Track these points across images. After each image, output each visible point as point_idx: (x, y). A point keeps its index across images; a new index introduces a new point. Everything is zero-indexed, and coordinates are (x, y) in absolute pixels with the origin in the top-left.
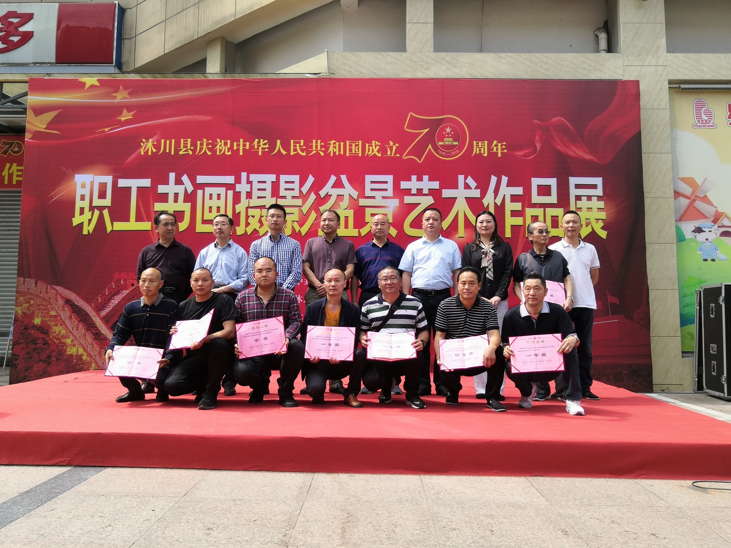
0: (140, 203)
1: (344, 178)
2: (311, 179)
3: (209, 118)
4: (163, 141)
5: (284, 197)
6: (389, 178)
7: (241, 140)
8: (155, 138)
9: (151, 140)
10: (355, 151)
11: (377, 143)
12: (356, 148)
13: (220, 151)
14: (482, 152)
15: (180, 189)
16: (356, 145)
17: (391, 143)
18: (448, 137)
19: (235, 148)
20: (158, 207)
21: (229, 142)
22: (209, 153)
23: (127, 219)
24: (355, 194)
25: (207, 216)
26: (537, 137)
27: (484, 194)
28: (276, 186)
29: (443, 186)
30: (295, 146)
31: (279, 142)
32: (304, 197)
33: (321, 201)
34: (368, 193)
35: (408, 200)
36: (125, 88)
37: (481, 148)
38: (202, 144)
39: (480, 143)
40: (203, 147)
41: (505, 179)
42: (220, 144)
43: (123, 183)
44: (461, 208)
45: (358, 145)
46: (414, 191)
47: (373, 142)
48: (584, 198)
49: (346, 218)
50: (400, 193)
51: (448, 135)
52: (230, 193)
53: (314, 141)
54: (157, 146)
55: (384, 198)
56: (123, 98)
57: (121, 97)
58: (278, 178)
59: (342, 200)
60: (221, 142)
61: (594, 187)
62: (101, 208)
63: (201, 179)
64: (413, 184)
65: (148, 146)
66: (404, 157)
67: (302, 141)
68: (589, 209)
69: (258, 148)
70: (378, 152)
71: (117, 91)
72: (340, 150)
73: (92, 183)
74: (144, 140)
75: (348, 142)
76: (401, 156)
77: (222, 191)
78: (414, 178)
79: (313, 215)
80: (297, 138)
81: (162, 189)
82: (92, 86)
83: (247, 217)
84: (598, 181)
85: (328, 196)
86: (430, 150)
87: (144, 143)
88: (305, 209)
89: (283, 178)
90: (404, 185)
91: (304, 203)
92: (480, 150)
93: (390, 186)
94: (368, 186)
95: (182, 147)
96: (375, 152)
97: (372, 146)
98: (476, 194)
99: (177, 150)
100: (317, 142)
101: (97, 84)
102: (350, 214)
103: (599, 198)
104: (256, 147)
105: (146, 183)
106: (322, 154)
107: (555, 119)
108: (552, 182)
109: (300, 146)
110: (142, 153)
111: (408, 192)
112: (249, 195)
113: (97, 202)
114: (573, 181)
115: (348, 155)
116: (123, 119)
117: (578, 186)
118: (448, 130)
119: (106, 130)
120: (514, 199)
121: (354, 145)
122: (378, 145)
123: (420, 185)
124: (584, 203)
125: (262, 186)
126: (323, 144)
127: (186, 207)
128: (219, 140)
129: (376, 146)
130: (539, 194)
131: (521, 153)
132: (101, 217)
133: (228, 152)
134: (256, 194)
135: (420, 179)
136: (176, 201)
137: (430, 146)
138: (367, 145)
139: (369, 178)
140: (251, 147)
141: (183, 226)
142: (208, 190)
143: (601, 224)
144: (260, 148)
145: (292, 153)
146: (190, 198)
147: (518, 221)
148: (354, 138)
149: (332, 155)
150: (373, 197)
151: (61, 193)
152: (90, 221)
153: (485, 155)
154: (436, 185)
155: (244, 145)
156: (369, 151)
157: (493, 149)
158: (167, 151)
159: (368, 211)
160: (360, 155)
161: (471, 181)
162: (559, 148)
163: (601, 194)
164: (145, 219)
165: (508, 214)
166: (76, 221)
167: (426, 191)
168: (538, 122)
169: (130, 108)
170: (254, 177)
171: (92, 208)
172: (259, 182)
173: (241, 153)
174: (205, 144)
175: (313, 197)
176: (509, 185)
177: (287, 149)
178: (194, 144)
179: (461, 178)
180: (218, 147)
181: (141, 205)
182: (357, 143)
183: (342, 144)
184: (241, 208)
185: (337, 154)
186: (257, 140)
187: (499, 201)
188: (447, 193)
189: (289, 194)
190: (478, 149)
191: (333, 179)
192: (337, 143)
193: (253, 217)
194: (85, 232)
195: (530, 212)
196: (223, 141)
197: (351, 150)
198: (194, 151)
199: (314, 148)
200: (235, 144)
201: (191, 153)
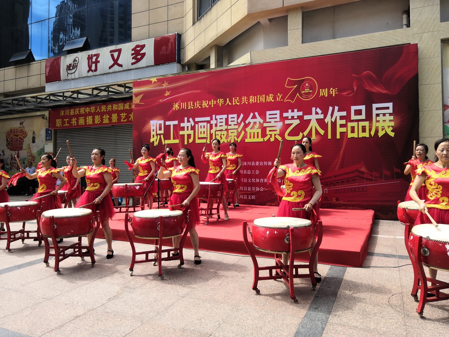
0: (174, 131)
1: (256, 114)
2: (242, 116)
3: (199, 91)
4: (182, 103)
5: (231, 125)
6: (278, 112)
7: (212, 100)
8: (179, 102)
9: (177, 103)
10: (262, 100)
11: (272, 95)
12: (262, 99)
13: (204, 106)
14: (325, 94)
15: (189, 125)
16: (262, 97)
17: (279, 94)
18: (307, 88)
19: (210, 104)
20: (181, 133)
21: (207, 101)
22: (200, 107)
23: (170, 139)
24: (262, 121)
25: (200, 136)
26: (355, 84)
27: (325, 117)
28: (227, 120)
29: (304, 114)
30: (235, 100)
31: (228, 99)
32: (239, 124)
33: (246, 126)
34: (268, 120)
35: (287, 122)
36: (167, 81)
37: (324, 93)
39: (323, 90)
40: (197, 105)
41: (336, 108)
43: (168, 123)
44: (314, 124)
45: (263, 97)
46: (290, 118)
47: (270, 95)
48: (381, 115)
49: (258, 133)
50: (283, 119)
51: (307, 87)
52: (209, 125)
53: (243, 97)
54: (179, 106)
55: (275, 122)
56: (166, 86)
57: (165, 86)
58: (228, 117)
59: (256, 125)
60: (204, 102)
61: (388, 108)
62: (160, 135)
63: (197, 119)
64: (289, 114)
65: (176, 106)
66: (285, 101)
67: (238, 98)
68: (384, 121)
69: (219, 103)
70: (272, 99)
71: (163, 83)
72: (255, 100)
73: (156, 124)
74: (174, 104)
75: (258, 96)
76: (284, 100)
77: (205, 124)
78: (290, 111)
79: (243, 133)
80: (235, 97)
81: (182, 125)
82: (155, 82)
83: (216, 135)
84: (390, 105)
85: (249, 123)
86: (298, 96)
87: (174, 105)
88: (239, 130)
89: (230, 116)
90: (285, 115)
91: (239, 127)
92: (323, 94)
93: (278, 116)
94: (268, 117)
95: (189, 106)
96: (271, 99)
97: (269, 97)
98: (321, 116)
99: (187, 107)
100: (244, 98)
101: (156, 81)
102: (260, 131)
103: (390, 114)
104: (218, 103)
105: (176, 122)
106: (247, 103)
107: (365, 73)
108: (363, 108)
109: (237, 100)
110: (174, 110)
111: (287, 118)
112: (216, 125)
113: (159, 132)
114: (375, 106)
115: (258, 102)
116: (166, 95)
117: (377, 109)
118: (307, 85)
119: (160, 100)
120: (342, 118)
121: (261, 97)
122: (273, 96)
123: (293, 114)
124: (381, 118)
125: (221, 121)
126: (247, 98)
127: (192, 132)
128: (203, 101)
129: (271, 97)
130: (355, 115)
131: (346, 93)
132: (160, 138)
133: (207, 106)
134: (219, 124)
135: (293, 111)
136: (188, 130)
137: (298, 94)
138: (267, 96)
139: (268, 113)
141: (191, 141)
142: (200, 124)
143: (391, 129)
144: (220, 103)
145: (234, 104)
146: (193, 128)
147: (344, 130)
148: (261, 94)
149: (251, 103)
150: (270, 122)
151: (145, 129)
152: (156, 140)
153: (326, 96)
154: (301, 114)
155: (214, 102)
156: (268, 99)
157: (330, 93)
158: (184, 108)
159: (268, 129)
160: (264, 102)
161: (319, 110)
162: (367, 88)
163: (392, 112)
164: (177, 138)
165: (338, 126)
166: (152, 140)
167: (296, 117)
168: (355, 75)
169: (168, 90)
170: (218, 117)
171: (157, 135)
172: (220, 119)
173: (212, 106)
174: (198, 103)
175: (243, 124)
176: (339, 110)
177: (232, 103)
178: (194, 104)
179: (314, 109)
180: (203, 104)
181: (175, 133)
182: (263, 96)
183: (256, 97)
184: (213, 131)
185: (253, 102)
186: (219, 99)
187: (333, 120)
188: (306, 117)
189: (232, 123)
191: (252, 114)
192: (253, 97)
193: (218, 135)
194: (155, 145)
195: (350, 125)
196: (205, 101)
197: (260, 100)
198: (194, 107)
199: (243, 101)
200: (210, 102)
201: (192, 108)
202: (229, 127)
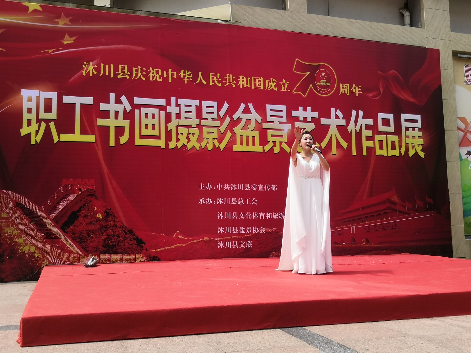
0: (84, 118)
1: (251, 106)
2: (226, 106)
3: (141, 49)
4: (102, 65)
5: (206, 119)
6: (284, 108)
7: (170, 70)
8: (95, 62)
9: (91, 63)
10: (259, 85)
11: (274, 80)
12: (259, 83)
13: (153, 77)
14: (346, 92)
15: (120, 108)
16: (259, 81)
17: (284, 81)
18: (323, 79)
19: (165, 76)
20: (101, 122)
21: (160, 70)
22: (144, 79)
23: (73, 132)
24: (259, 119)
25: (144, 132)
26: (381, 84)
27: (348, 123)
28: (199, 109)
29: (321, 116)
30: (213, 78)
31: (200, 73)
32: (221, 119)
33: (234, 123)
34: (269, 118)
36: (67, 16)
37: (345, 89)
38: (137, 71)
39: (344, 85)
40: (138, 73)
41: (361, 113)
42: (152, 71)
43: (67, 99)
44: (333, 132)
45: (260, 81)
46: (301, 119)
47: (271, 79)
48: (410, 129)
49: (254, 137)
50: (292, 120)
51: (323, 78)
52: (163, 113)
53: (227, 75)
54: (98, 69)
55: (280, 122)
56: (65, 24)
57: (62, 23)
58: (201, 103)
59: (250, 123)
60: (153, 70)
61: (416, 121)
62: (47, 121)
63: (137, 100)
64: (299, 113)
65: (90, 69)
66: (294, 92)
67: (218, 75)
68: (414, 137)
69: (184, 78)
70: (275, 86)
71: (59, 17)
72: (247, 84)
73: (38, 98)
74: (85, 63)
75: (253, 78)
76: (292, 90)
77: (156, 111)
78: (301, 108)
79: (229, 135)
80: (215, 72)
81: (103, 107)
82: (35, 11)
83: (177, 134)
84: (418, 117)
85: (239, 120)
86: (311, 88)
87: (85, 65)
88: (222, 129)
89: (205, 103)
90: (294, 113)
91: (221, 124)
92: (345, 91)
93: (284, 114)
94: (269, 113)
95: (120, 72)
96: (273, 87)
97: (270, 82)
98: (343, 122)
99: (116, 74)
100: (229, 76)
101: (40, 9)
102: (256, 134)
103: (420, 129)
104: (182, 77)
105: (89, 100)
106: (234, 86)
107: (391, 71)
108: (391, 116)
109: (217, 78)
110: (84, 74)
111: (297, 119)
112: (178, 116)
113: (43, 115)
114: (404, 116)
115: (253, 88)
116: (65, 43)
117: (407, 120)
118: (323, 74)
119: (50, 51)
120: (368, 127)
121: (257, 80)
122: (275, 82)
123: (305, 114)
124: (410, 132)
125: (188, 109)
126: (234, 78)
127: (126, 124)
128: (151, 69)
129: (273, 82)
130: (383, 125)
131: (371, 95)
132: (48, 129)
133: (160, 79)
134: (183, 115)
135: (305, 110)
136: (116, 117)
137: (311, 85)
138: (267, 81)
139: (269, 107)
140: (179, 76)
141: (124, 139)
142: (144, 110)
143: (421, 147)
144: (186, 78)
145: (211, 84)
146: (129, 116)
147: (370, 144)
148: (257, 75)
149: (241, 87)
150: (273, 122)
151: (10, 104)
152: (37, 132)
153: (348, 94)
154: (316, 115)
155: (173, 74)
156: (268, 86)
157: (353, 90)
158: (107, 74)
159: (270, 133)
160: (262, 88)
161: (339, 113)
162: (394, 92)
163: (420, 127)
164: (89, 132)
165: (364, 138)
166: (24, 131)
167: (309, 119)
168: (381, 73)
169: (71, 33)
170: (181, 101)
171: (39, 121)
172: (186, 106)
173: (170, 81)
174: (140, 71)
175: (228, 119)
176: (364, 117)
177: (207, 80)
178: (130, 70)
179: (333, 110)
180: (151, 74)
181: (85, 120)
182: (260, 79)
183: (249, 79)
184: (172, 126)
185: (245, 86)
186: (183, 71)
187: (358, 129)
188: (324, 121)
189: (210, 116)
190: (343, 90)
191: (243, 106)
192: (245, 78)
193: (182, 134)
194: (33, 142)
195: (378, 137)
196: (155, 70)
197: (255, 84)
198: (131, 76)
199: (228, 81)
200: (165, 72)
201: (128, 77)
202: (203, 123)
